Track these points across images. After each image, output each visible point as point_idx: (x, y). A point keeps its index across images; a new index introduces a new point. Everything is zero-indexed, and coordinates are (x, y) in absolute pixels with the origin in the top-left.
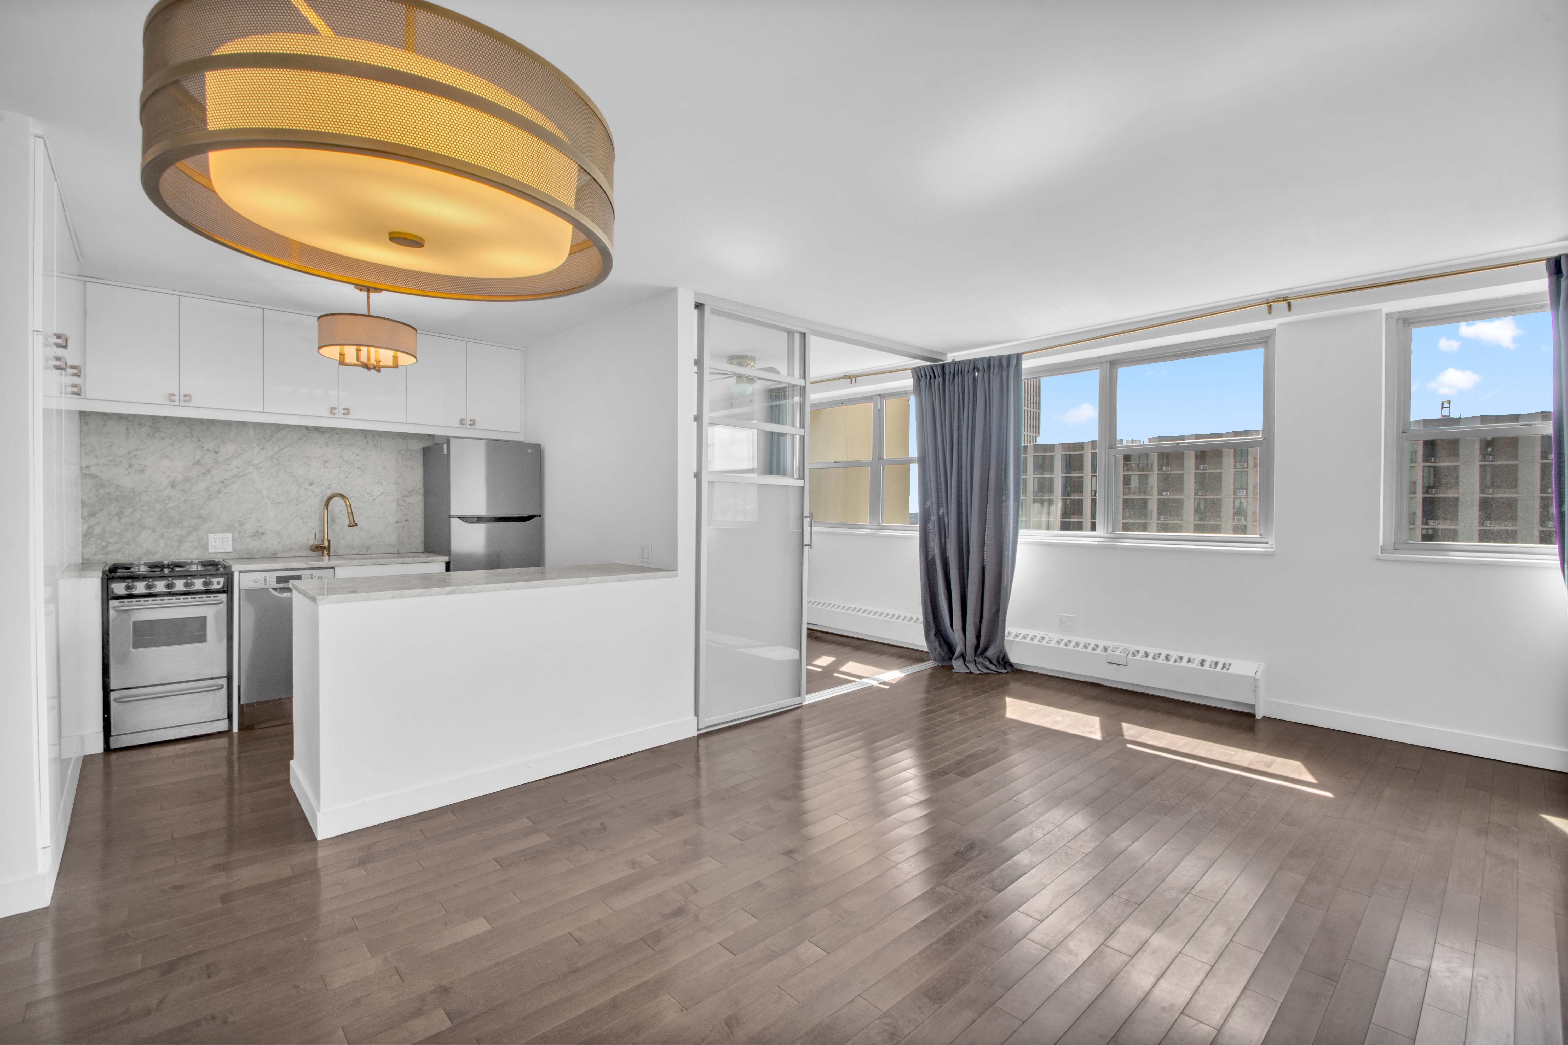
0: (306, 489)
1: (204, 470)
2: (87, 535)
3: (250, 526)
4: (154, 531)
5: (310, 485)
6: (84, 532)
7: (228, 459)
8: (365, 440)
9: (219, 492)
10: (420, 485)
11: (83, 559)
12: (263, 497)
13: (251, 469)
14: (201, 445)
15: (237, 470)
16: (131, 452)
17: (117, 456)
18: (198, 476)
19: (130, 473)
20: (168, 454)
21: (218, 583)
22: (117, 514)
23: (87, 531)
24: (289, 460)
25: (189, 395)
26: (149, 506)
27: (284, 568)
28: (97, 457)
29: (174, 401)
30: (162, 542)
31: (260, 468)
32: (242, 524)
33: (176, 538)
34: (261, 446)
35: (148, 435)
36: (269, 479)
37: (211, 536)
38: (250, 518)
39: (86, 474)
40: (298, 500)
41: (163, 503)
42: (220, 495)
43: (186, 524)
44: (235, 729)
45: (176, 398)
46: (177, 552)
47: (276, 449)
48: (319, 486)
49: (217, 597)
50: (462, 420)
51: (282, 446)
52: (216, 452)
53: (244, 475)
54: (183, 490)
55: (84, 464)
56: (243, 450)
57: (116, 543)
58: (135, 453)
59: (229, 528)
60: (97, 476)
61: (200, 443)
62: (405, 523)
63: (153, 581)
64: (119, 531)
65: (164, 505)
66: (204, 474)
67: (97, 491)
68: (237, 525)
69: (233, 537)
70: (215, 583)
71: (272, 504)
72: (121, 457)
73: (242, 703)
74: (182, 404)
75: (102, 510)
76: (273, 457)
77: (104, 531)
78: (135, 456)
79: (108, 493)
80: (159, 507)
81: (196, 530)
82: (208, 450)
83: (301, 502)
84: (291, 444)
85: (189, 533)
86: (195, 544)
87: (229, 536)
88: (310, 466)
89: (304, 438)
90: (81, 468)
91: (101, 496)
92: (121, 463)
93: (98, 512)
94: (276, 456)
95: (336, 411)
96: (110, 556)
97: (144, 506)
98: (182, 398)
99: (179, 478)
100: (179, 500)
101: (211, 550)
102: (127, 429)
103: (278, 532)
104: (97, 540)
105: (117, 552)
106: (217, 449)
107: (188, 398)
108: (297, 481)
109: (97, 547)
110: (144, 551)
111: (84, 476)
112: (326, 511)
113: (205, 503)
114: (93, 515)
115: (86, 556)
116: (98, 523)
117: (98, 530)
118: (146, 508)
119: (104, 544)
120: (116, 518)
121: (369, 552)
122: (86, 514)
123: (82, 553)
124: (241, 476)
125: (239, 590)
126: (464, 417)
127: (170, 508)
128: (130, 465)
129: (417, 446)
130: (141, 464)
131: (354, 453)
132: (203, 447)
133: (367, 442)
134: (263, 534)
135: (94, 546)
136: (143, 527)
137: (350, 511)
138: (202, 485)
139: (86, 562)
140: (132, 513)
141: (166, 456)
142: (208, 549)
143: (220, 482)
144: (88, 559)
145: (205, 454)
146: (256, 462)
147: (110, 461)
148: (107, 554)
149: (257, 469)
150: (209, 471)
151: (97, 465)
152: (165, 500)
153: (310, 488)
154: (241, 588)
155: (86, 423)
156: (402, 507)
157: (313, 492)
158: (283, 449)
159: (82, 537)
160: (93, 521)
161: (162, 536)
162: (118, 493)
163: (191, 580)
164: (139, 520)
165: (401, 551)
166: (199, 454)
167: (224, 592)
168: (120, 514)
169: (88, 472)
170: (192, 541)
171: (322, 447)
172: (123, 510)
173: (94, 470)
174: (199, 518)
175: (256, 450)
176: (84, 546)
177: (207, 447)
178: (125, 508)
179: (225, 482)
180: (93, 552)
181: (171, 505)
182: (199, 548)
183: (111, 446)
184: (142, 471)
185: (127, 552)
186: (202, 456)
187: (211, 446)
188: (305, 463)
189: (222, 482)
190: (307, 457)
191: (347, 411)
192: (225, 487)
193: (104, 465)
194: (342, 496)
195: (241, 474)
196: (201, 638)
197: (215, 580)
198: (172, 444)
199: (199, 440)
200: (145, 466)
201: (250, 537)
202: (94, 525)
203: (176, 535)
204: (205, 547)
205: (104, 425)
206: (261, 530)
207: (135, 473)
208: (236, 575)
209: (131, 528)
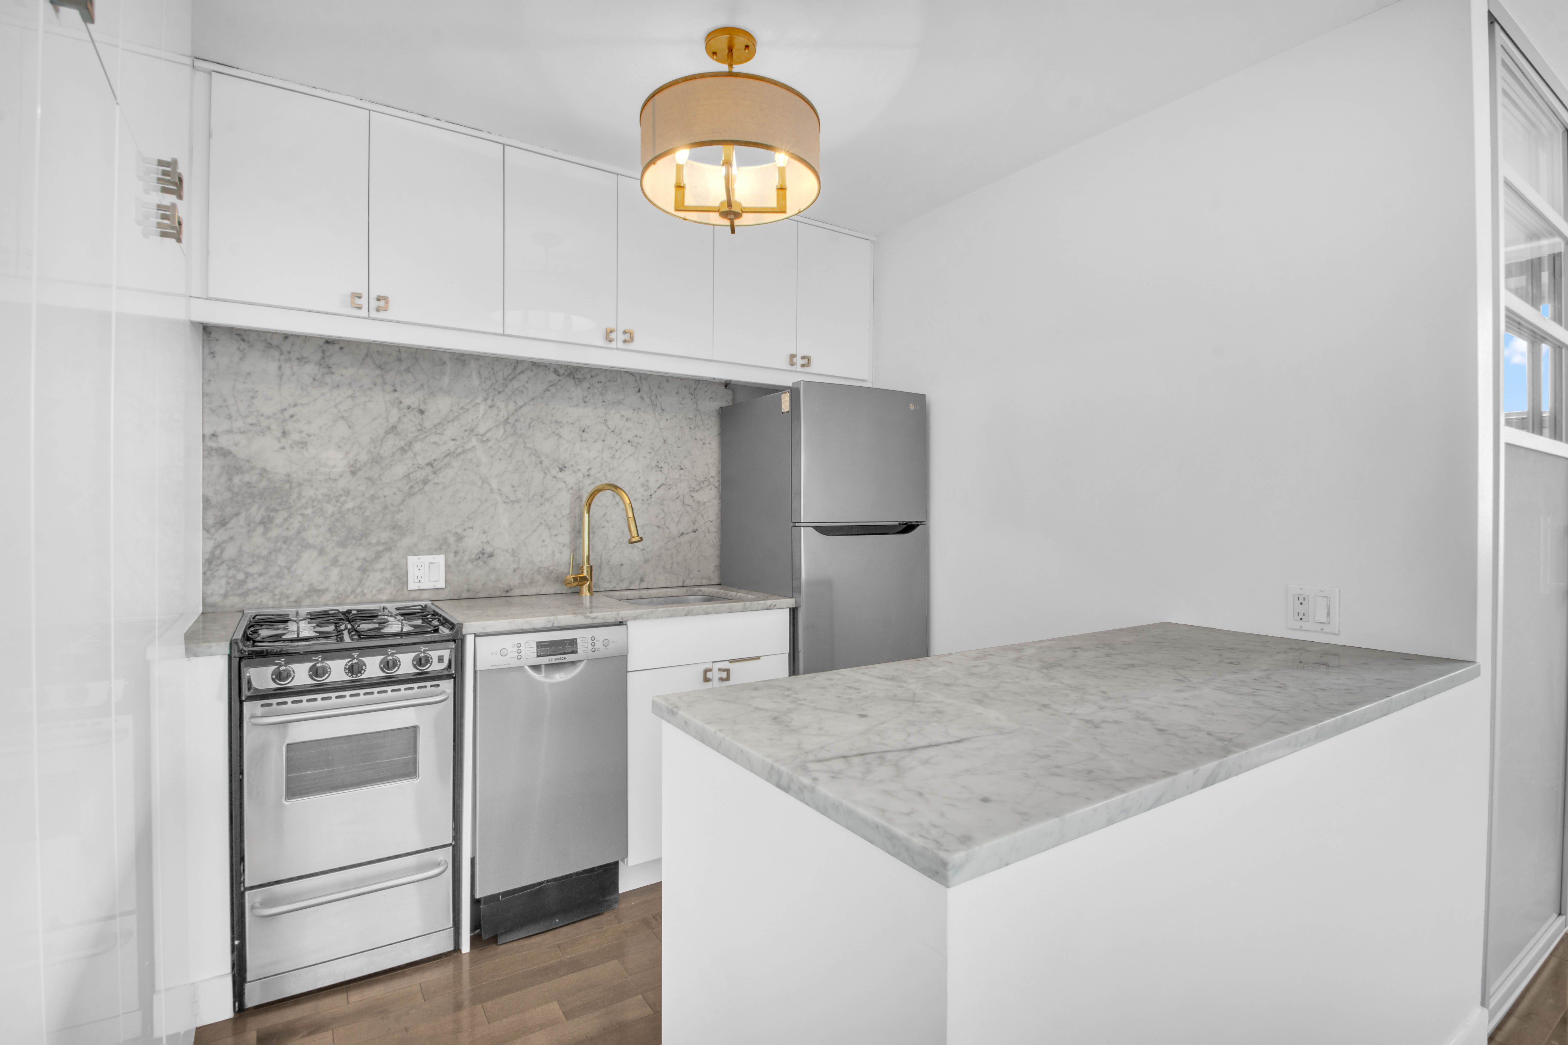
0: (555, 477)
1: (402, 443)
2: (211, 562)
3: (473, 543)
4: (322, 552)
5: (561, 470)
6: (207, 556)
7: (439, 424)
8: (639, 395)
9: (425, 482)
10: (713, 471)
11: (204, 604)
12: (492, 491)
13: (474, 442)
14: (397, 398)
15: (453, 443)
16: (285, 410)
17: (262, 415)
18: (393, 454)
19: (283, 448)
20: (346, 415)
21: (441, 659)
22: (262, 523)
23: (212, 553)
24: (530, 426)
25: (386, 299)
26: (313, 507)
27: (550, 625)
28: (230, 417)
29: (360, 308)
30: (335, 572)
31: (488, 440)
32: (460, 538)
33: (357, 564)
34: (489, 402)
35: (314, 380)
36: (500, 459)
37: (412, 560)
38: (471, 528)
39: (212, 448)
40: (542, 496)
41: (337, 501)
42: (427, 488)
43: (374, 541)
44: (466, 947)
45: (363, 302)
46: (359, 590)
47: (512, 407)
48: (574, 472)
49: (438, 685)
50: (793, 356)
51: (520, 403)
52: (422, 412)
53: (464, 452)
54: (369, 479)
55: (209, 431)
56: (462, 408)
57: (261, 574)
58: (291, 411)
59: (440, 546)
60: (230, 453)
61: (396, 395)
62: (693, 535)
63: (324, 659)
64: (265, 552)
65: (338, 505)
66: (403, 450)
67: (230, 479)
68: (452, 539)
69: (446, 560)
70: (435, 660)
71: (504, 502)
72: (268, 418)
73: (478, 896)
74: (373, 314)
75: (237, 514)
76: (506, 421)
77: (241, 552)
78: (292, 416)
79: (248, 483)
80: (330, 509)
81: (389, 549)
82: (409, 407)
83: (547, 500)
84: (533, 399)
85: (378, 556)
86: (388, 574)
87: (440, 559)
88: (561, 437)
89: (553, 389)
90: (204, 436)
91: (236, 490)
92: (269, 428)
93: (232, 518)
94: (511, 420)
95: (613, 336)
96: (250, 599)
97: (306, 508)
98: (374, 304)
99: (364, 457)
100: (363, 495)
101: (412, 586)
102: (280, 367)
103: (513, 551)
104: (229, 569)
105: (262, 591)
106: (422, 407)
107: (382, 303)
108: (541, 463)
109: (228, 583)
110: (306, 589)
111: (208, 452)
112: (586, 516)
113: (403, 501)
114: (223, 523)
115: (211, 600)
116: (232, 538)
117: (230, 552)
118: (309, 511)
119: (241, 576)
120: (260, 530)
121: (644, 585)
122: (211, 521)
123: (204, 593)
124: (460, 454)
125: (475, 672)
126: (794, 353)
127: (348, 510)
128: (284, 434)
129: (711, 406)
130: (301, 432)
131: (622, 416)
132: (401, 403)
133: (642, 398)
134: (491, 555)
135: (223, 582)
136: (306, 546)
137: (630, 515)
138: (399, 470)
139: (209, 610)
140: (285, 520)
141: (343, 417)
142: (406, 583)
143: (427, 465)
144: (213, 605)
145: (405, 416)
146: (481, 429)
147: (252, 425)
148: (245, 594)
149: (483, 441)
150: (410, 444)
151: (230, 431)
152: (341, 496)
153: (560, 475)
154: (478, 668)
155: (212, 354)
156: (688, 508)
157: (565, 482)
158: (521, 407)
159: (204, 565)
160: (221, 535)
161: (335, 562)
162: (263, 484)
163: (392, 654)
164: (299, 532)
165: (688, 583)
166: (395, 414)
167: (449, 677)
168: (266, 522)
169: (214, 445)
170: (382, 570)
171: (577, 405)
172: (272, 514)
173: (224, 441)
174: (394, 528)
175: (482, 408)
176: (206, 581)
177: (407, 402)
178: (276, 511)
179: (434, 465)
180: (222, 592)
181: (350, 505)
182: (393, 582)
183: (253, 398)
184: (303, 444)
185: (277, 591)
186: (400, 418)
187: (411, 400)
188: (554, 433)
189: (430, 464)
190: (556, 422)
191: (629, 336)
192: (435, 473)
193: (242, 433)
194: (615, 488)
195: (459, 450)
196: (409, 770)
197: (434, 654)
198: (353, 397)
199: (395, 390)
200: (309, 435)
201: (472, 561)
202: (224, 542)
203: (357, 559)
204: (402, 579)
205: (241, 359)
206: (489, 549)
207: (291, 447)
208: (469, 640)
209: (285, 546)
